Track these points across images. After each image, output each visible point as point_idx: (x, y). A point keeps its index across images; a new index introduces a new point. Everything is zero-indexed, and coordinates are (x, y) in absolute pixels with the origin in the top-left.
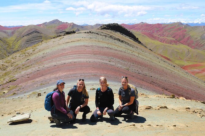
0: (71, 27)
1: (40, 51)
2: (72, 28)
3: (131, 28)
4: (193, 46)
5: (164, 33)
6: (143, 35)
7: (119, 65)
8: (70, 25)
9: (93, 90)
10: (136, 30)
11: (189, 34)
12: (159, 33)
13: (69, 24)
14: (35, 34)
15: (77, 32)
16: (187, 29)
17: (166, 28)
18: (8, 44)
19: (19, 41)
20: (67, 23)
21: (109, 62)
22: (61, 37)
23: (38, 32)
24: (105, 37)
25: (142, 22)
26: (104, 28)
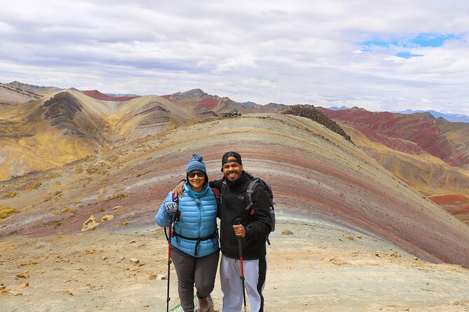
0: (223, 105)
1: (173, 144)
2: (225, 107)
3: (335, 117)
4: (451, 160)
5: (397, 131)
6: (357, 133)
7: (324, 186)
8: (222, 102)
9: (288, 234)
10: (344, 121)
11: (445, 137)
12: (387, 130)
13: (220, 98)
14: (157, 111)
15: (243, 115)
16: (441, 127)
17: (402, 121)
18: (108, 125)
19: (127, 123)
20: (216, 96)
21: (306, 179)
22: (213, 122)
23: (164, 110)
24: (295, 129)
25: (356, 107)
26: (290, 112)
